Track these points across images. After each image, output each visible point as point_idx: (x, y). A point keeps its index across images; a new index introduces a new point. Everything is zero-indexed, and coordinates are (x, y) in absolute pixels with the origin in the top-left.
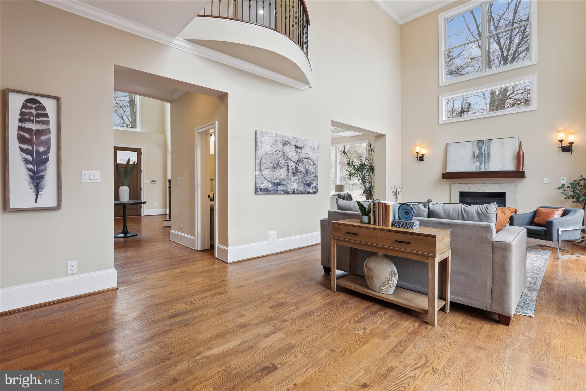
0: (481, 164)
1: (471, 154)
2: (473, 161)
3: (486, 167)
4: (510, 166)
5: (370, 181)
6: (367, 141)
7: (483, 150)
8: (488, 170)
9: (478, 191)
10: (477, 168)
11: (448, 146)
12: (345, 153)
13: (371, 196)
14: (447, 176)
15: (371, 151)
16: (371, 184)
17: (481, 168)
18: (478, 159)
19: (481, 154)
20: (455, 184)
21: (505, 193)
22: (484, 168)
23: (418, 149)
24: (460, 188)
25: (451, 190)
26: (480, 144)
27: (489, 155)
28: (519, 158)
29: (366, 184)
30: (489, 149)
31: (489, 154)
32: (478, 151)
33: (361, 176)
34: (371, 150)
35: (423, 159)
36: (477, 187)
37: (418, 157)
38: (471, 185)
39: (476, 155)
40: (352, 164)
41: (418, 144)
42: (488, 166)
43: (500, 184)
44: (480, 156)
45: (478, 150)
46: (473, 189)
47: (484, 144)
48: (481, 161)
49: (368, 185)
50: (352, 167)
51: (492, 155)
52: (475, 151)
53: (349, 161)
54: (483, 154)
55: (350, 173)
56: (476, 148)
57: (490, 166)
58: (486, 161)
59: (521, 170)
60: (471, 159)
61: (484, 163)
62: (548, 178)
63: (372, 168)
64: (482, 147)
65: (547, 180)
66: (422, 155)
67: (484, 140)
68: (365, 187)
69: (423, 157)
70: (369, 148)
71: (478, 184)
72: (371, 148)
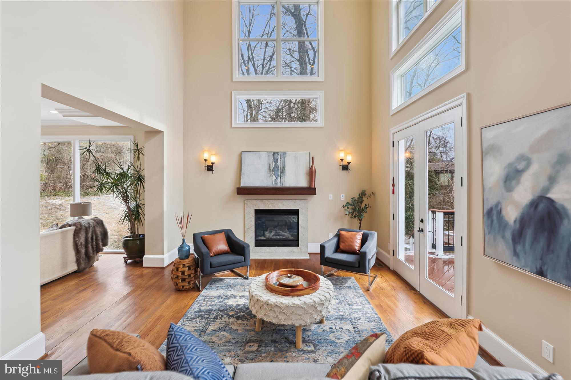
0: (277, 178)
1: (267, 167)
2: (269, 175)
3: (282, 182)
4: (303, 183)
5: (137, 198)
6: (132, 137)
7: (278, 163)
8: (283, 186)
9: (274, 209)
10: (274, 183)
11: (242, 155)
12: (91, 152)
13: (139, 221)
14: (242, 191)
15: (139, 153)
16: (138, 202)
17: (277, 183)
18: (273, 173)
19: (276, 166)
20: (250, 200)
21: (298, 210)
22: (280, 183)
23: (206, 156)
24: (255, 205)
25: (246, 208)
26: (276, 156)
27: (284, 169)
28: (311, 174)
29: (129, 203)
30: (284, 163)
31: (284, 167)
32: (274, 164)
33: (122, 191)
34: (138, 151)
35: (213, 168)
36: (273, 204)
37: (207, 166)
38: (266, 202)
39: (272, 168)
40: (105, 171)
41: (206, 149)
42: (284, 181)
43: (294, 200)
44: (276, 169)
45: (273, 162)
46: (269, 206)
47: (280, 156)
48: (277, 175)
49: (132, 204)
50: (104, 176)
51: (287, 169)
52: (271, 163)
53: (99, 165)
54: (278, 167)
55: (101, 184)
56: (272, 161)
57: (285, 181)
58: (282, 175)
59: (313, 187)
60: (267, 172)
61: (280, 178)
62: (332, 195)
63: (140, 179)
64: (277, 159)
65: (331, 197)
66: (212, 163)
67: (279, 152)
68: (128, 207)
69: (213, 165)
70: (134, 147)
71: (273, 201)
72: (137, 147)
